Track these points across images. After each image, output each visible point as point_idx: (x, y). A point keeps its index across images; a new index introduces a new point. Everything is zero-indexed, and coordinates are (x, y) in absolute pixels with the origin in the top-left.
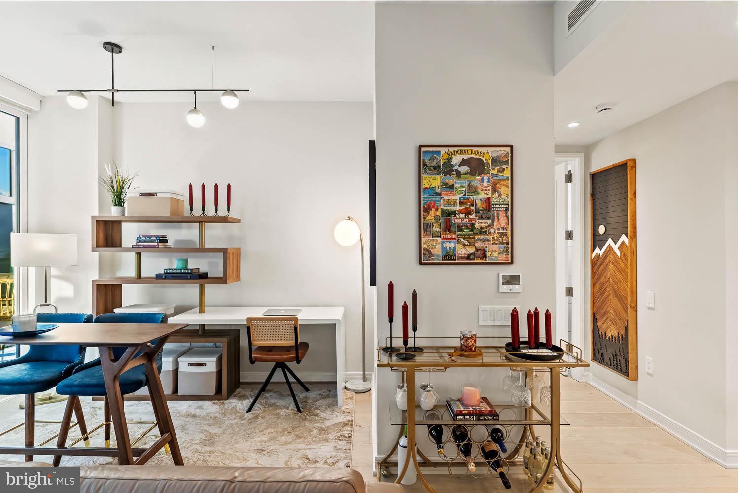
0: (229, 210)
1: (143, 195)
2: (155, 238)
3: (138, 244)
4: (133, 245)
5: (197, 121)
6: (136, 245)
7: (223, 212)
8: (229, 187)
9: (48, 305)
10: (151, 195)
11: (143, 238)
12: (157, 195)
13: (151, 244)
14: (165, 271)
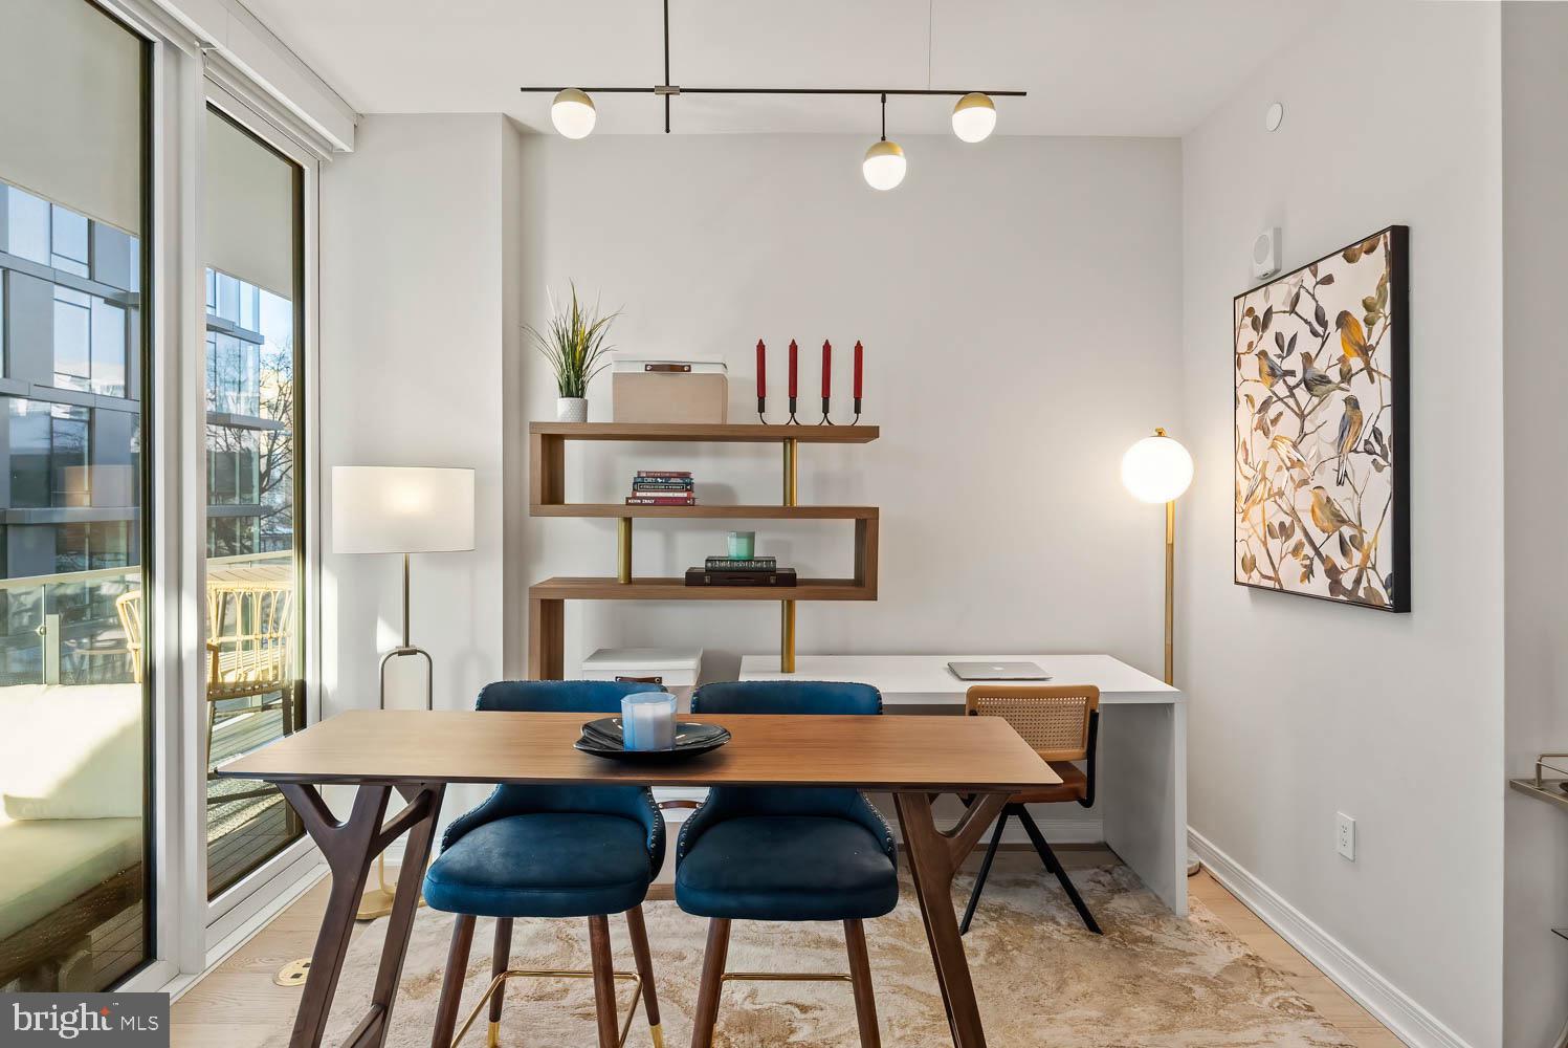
0: (857, 410)
1: (656, 368)
2: (679, 480)
3: (638, 494)
4: (627, 499)
5: (885, 172)
6: (634, 497)
7: (841, 415)
8: (859, 349)
9: (414, 652)
10: (675, 368)
11: (650, 480)
12: (689, 370)
13: (671, 495)
14: (709, 564)
